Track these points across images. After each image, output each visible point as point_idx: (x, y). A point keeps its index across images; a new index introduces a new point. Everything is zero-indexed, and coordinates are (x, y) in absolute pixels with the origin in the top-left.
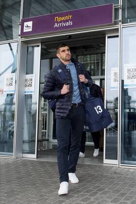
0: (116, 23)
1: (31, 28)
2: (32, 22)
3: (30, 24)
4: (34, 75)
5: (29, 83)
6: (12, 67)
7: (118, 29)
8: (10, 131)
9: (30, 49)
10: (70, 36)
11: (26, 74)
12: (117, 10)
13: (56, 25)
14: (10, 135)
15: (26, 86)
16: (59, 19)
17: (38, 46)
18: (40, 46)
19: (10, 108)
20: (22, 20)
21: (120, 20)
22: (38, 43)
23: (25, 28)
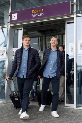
0: (72, 14)
1: (17, 17)
6: (3, 44)
7: (74, 17)
8: (2, 85)
9: (16, 32)
10: (42, 23)
11: (13, 48)
12: (73, 5)
13: (33, 16)
14: (2, 88)
16: (35, 12)
17: (21, 29)
18: (22, 29)
19: (2, 71)
20: (10, 13)
21: (75, 12)
22: (21, 27)
23: (12, 18)
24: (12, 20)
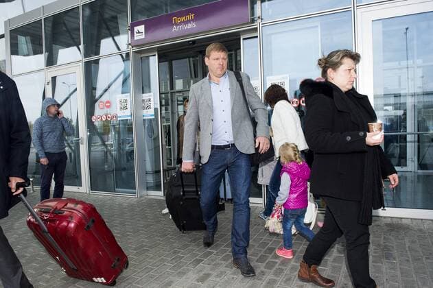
0: (253, 21)
1: (144, 33)
2: (143, 26)
3: (141, 28)
4: (152, 94)
5: (146, 104)
7: (257, 28)
10: (194, 42)
11: (143, 93)
13: (175, 29)
15: (144, 108)
16: (178, 20)
18: (157, 55)
20: (131, 24)
21: (259, 17)
22: (153, 52)
23: (135, 34)
24: (136, 38)
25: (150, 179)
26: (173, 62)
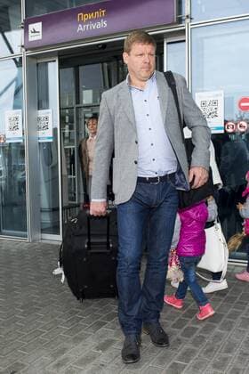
0: (180, 21)
1: (41, 33)
2: (40, 24)
3: (38, 26)
4: (50, 110)
5: (43, 123)
7: (184, 30)
10: (104, 45)
11: (39, 109)
13: (80, 28)
15: (39, 129)
16: (85, 17)
17: (54, 61)
18: (57, 61)
20: (25, 21)
21: (187, 16)
23: (30, 34)
24: (31, 39)
25: (46, 218)
26: (81, 68)
